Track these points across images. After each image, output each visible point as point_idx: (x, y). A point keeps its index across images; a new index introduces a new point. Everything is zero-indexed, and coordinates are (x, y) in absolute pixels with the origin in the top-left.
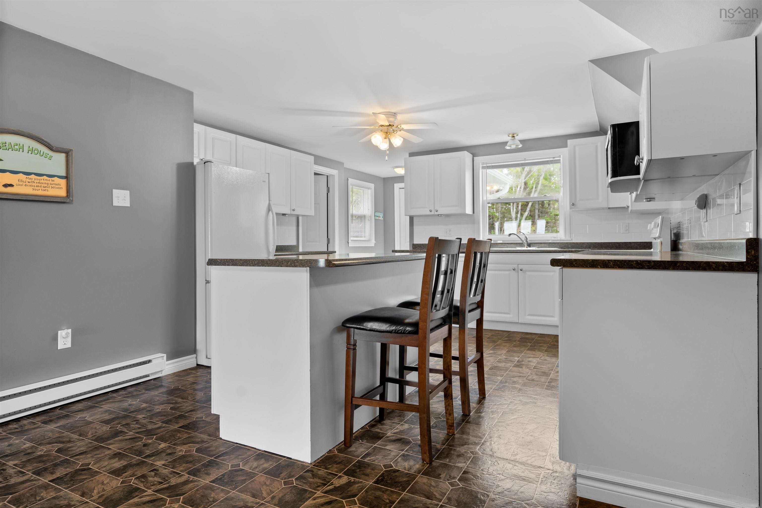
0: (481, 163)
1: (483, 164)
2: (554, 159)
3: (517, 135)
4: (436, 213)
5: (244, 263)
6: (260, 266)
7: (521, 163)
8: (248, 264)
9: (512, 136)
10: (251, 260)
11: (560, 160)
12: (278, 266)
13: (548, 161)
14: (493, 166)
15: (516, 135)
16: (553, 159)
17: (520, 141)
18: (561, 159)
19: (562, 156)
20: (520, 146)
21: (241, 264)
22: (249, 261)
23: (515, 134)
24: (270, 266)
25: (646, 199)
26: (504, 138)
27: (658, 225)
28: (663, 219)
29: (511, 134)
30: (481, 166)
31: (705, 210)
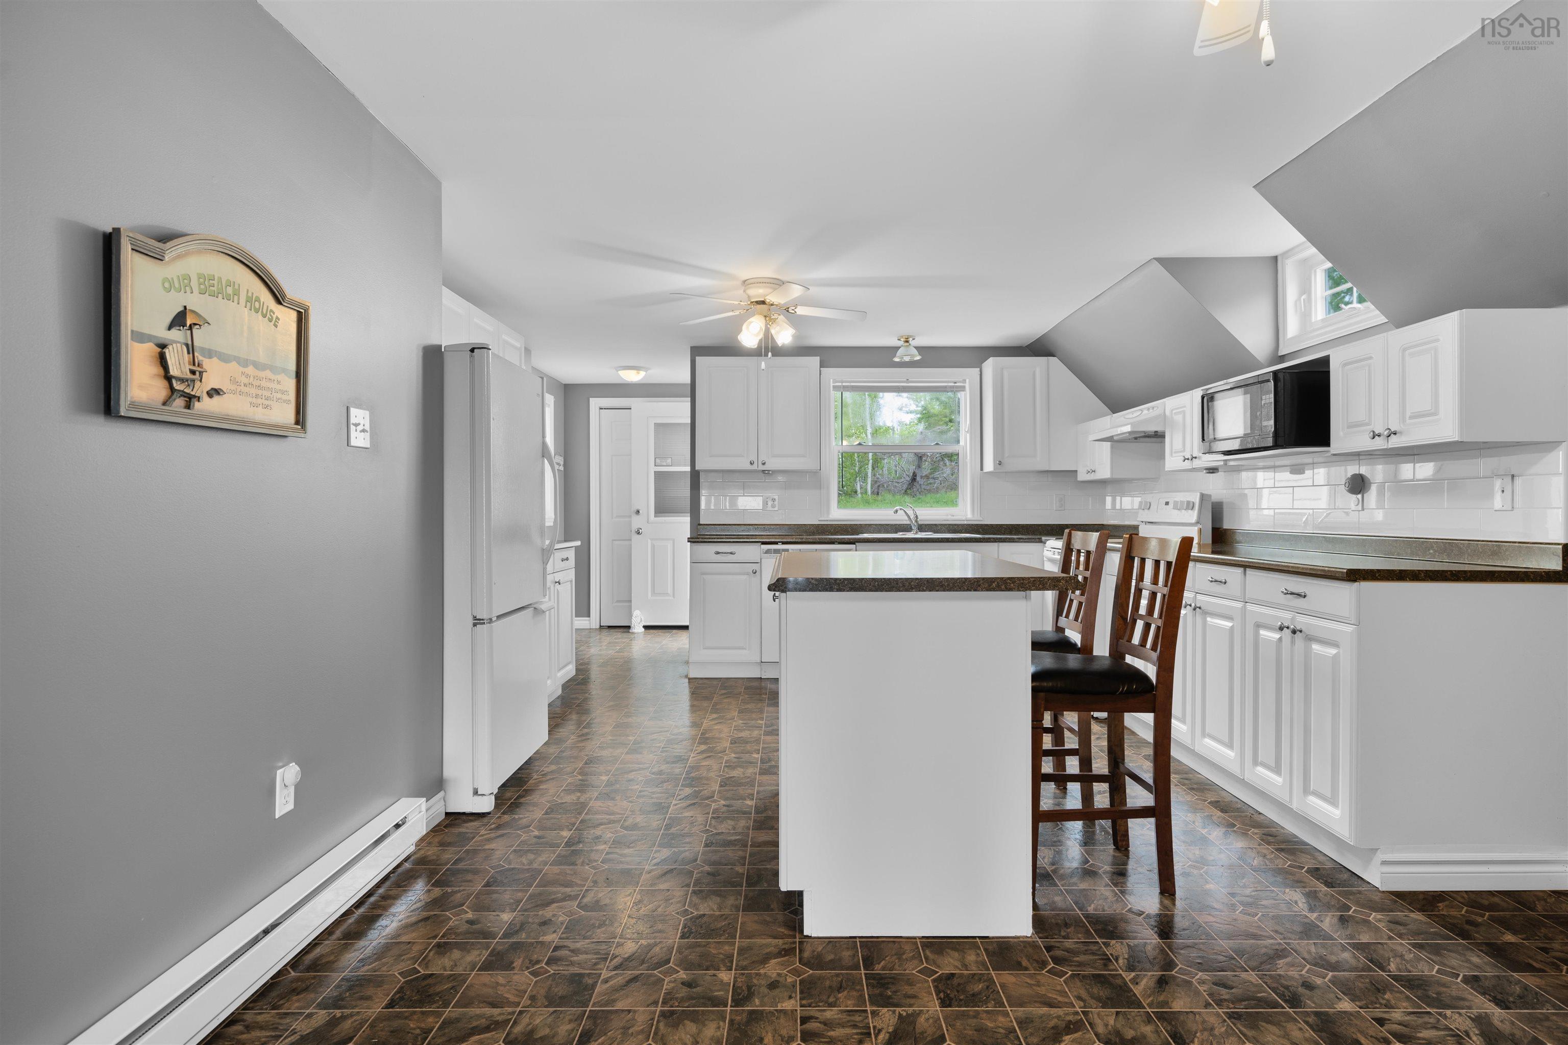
0: (832, 380)
1: (835, 381)
2: (956, 384)
3: (914, 339)
4: (761, 468)
7: (902, 386)
9: (904, 340)
11: (964, 387)
13: (946, 387)
14: (853, 387)
15: (911, 339)
16: (953, 384)
17: (916, 347)
18: (967, 385)
19: (967, 381)
20: (918, 358)
23: (911, 336)
25: (1206, 469)
26: (892, 342)
27: (1190, 506)
28: (1203, 497)
29: (902, 337)
30: (832, 385)
31: (1360, 496)
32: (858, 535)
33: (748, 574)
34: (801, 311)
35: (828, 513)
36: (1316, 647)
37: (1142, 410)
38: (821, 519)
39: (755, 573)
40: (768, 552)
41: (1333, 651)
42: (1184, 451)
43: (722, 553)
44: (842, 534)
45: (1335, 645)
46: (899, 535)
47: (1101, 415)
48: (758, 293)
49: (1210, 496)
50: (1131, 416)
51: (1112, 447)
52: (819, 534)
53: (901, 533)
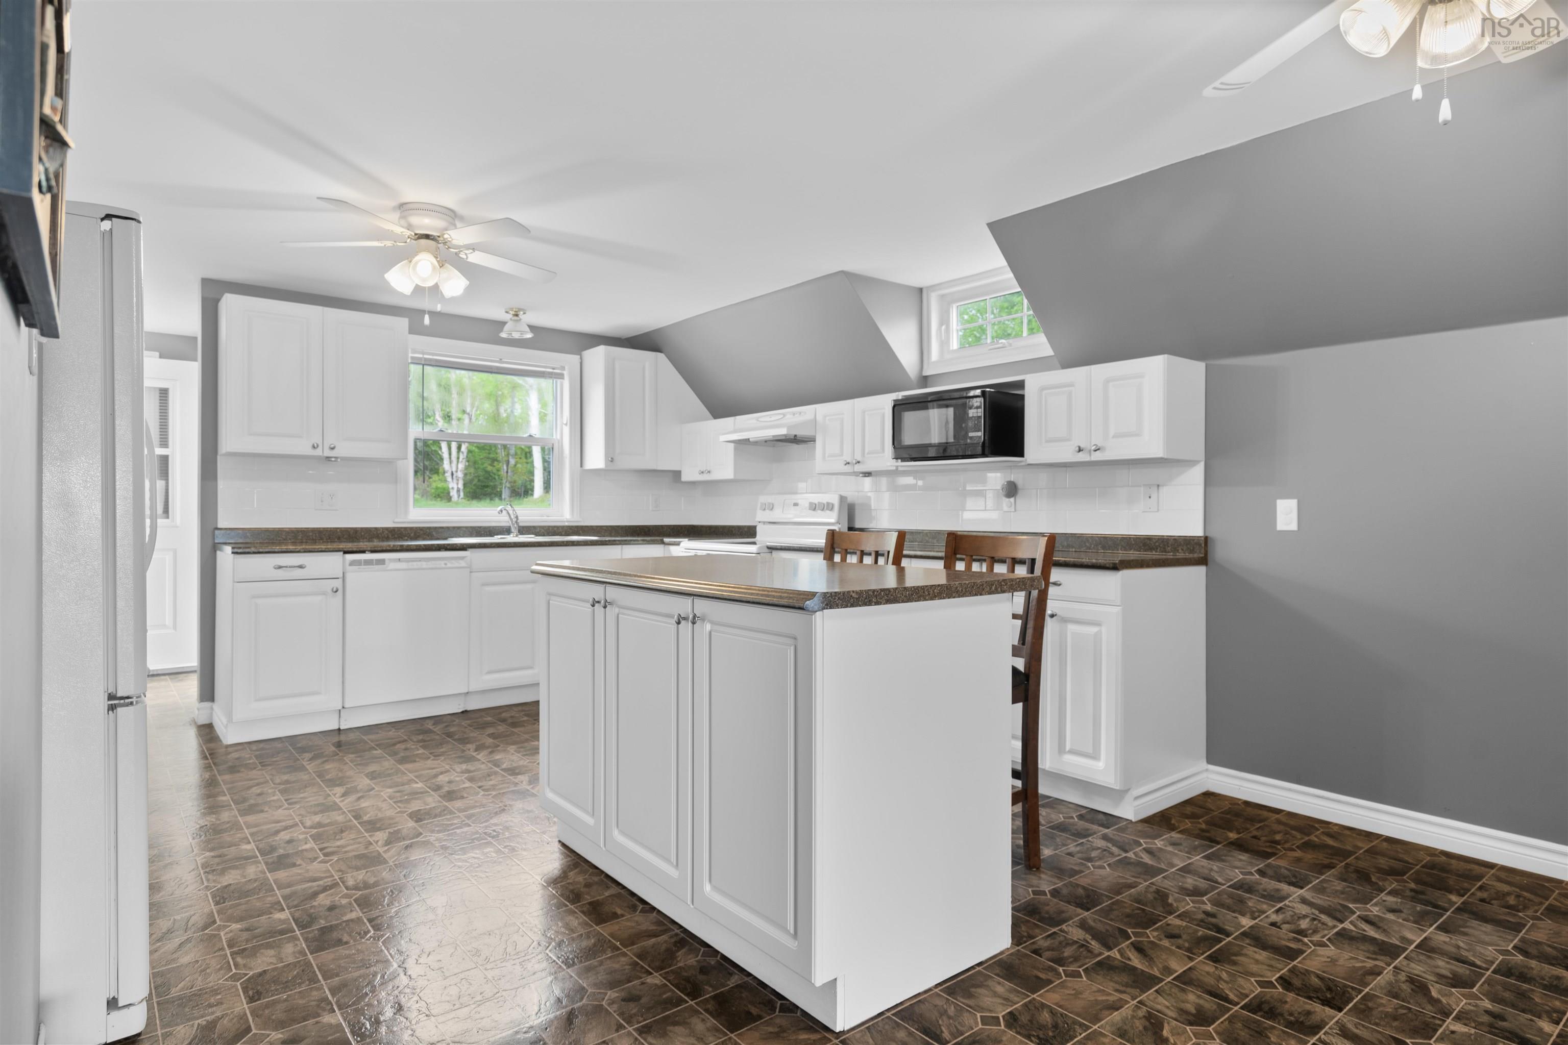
2: (555, 371)
3: (524, 313)
4: (328, 453)
5: (912, 595)
6: (944, 598)
7: (495, 367)
8: (921, 596)
9: (513, 313)
10: (926, 586)
12: (976, 595)
13: (544, 372)
14: (436, 360)
15: (522, 313)
16: (551, 370)
17: (529, 326)
18: (565, 373)
19: (566, 368)
20: (529, 335)
21: (905, 599)
22: (924, 589)
23: (520, 310)
24: (962, 596)
25: (862, 473)
26: (498, 314)
27: (829, 507)
28: (842, 499)
29: (512, 309)
30: (410, 355)
31: (1012, 500)
32: (446, 539)
33: (324, 593)
34: (475, 258)
35: (406, 512)
36: (1071, 627)
37: (784, 415)
38: (396, 520)
39: (336, 592)
40: (353, 563)
41: (1093, 630)
42: (842, 455)
43: (286, 567)
44: (424, 539)
45: (1098, 624)
46: (497, 539)
47: (703, 419)
48: (427, 223)
49: (846, 498)
50: (768, 419)
51: (735, 449)
52: (395, 539)
53: (499, 537)
